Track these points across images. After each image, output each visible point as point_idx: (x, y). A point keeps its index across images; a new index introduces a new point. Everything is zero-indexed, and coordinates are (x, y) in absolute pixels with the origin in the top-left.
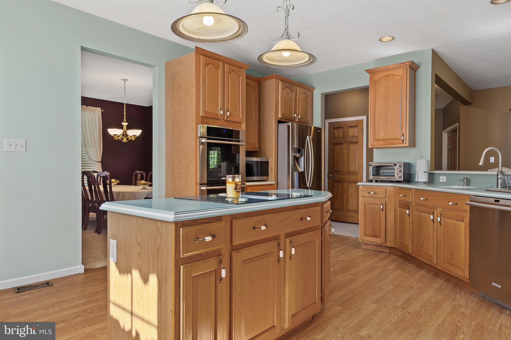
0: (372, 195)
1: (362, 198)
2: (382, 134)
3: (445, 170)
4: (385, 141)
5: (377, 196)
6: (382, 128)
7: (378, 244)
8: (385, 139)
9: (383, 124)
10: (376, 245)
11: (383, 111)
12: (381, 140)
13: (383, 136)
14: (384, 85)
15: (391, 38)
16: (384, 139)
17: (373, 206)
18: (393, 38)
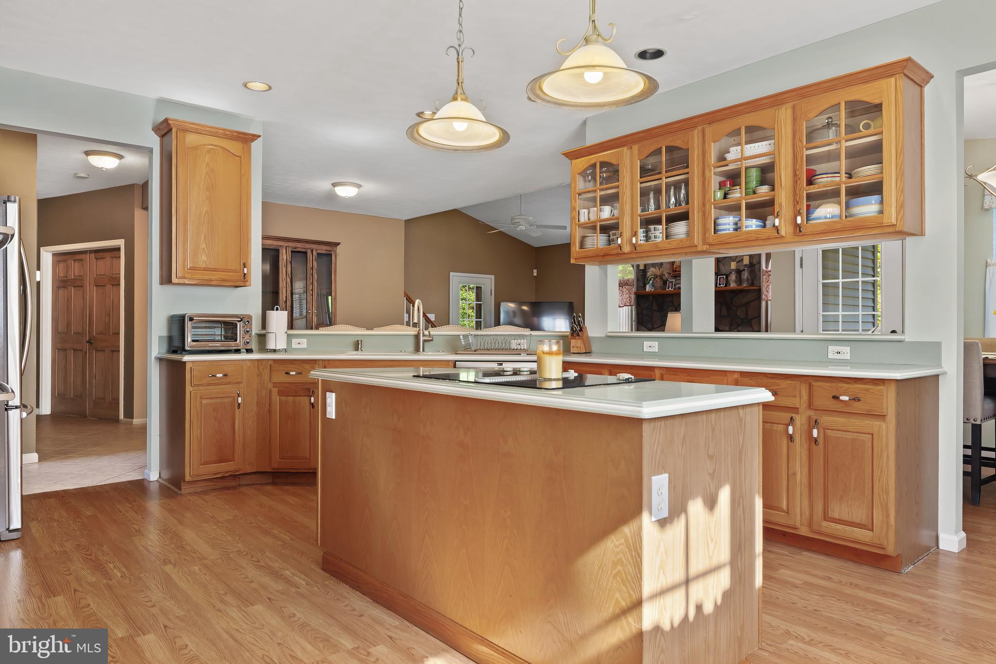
0: (220, 378)
1: (191, 389)
2: (204, 258)
3: (300, 329)
4: (209, 272)
5: (228, 380)
6: (204, 246)
7: (226, 475)
8: (210, 269)
9: (205, 238)
10: (223, 478)
11: (205, 214)
12: (202, 269)
13: (205, 262)
14: (207, 163)
15: (265, 87)
16: (207, 269)
17: (219, 400)
18: (270, 88)
